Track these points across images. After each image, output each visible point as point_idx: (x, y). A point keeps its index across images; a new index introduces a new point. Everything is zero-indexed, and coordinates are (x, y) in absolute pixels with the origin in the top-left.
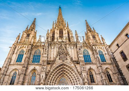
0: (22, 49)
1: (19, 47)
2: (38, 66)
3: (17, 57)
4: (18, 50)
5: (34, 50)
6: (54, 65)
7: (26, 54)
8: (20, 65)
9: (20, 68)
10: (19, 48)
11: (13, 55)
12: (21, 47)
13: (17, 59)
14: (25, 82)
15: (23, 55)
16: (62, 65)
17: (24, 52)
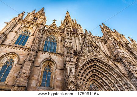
0: (26, 29)
1: (21, 25)
2: (55, 56)
3: (18, 37)
4: (20, 28)
5: (46, 34)
6: (83, 58)
7: (33, 35)
8: (23, 48)
9: (22, 53)
10: (22, 27)
11: (11, 33)
12: (25, 26)
13: (16, 39)
14: (33, 78)
15: (27, 37)
16: (93, 60)
17: (30, 33)
